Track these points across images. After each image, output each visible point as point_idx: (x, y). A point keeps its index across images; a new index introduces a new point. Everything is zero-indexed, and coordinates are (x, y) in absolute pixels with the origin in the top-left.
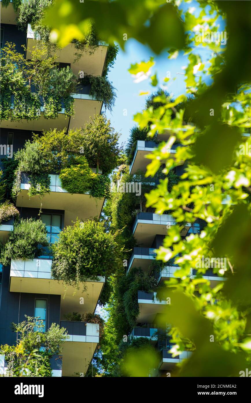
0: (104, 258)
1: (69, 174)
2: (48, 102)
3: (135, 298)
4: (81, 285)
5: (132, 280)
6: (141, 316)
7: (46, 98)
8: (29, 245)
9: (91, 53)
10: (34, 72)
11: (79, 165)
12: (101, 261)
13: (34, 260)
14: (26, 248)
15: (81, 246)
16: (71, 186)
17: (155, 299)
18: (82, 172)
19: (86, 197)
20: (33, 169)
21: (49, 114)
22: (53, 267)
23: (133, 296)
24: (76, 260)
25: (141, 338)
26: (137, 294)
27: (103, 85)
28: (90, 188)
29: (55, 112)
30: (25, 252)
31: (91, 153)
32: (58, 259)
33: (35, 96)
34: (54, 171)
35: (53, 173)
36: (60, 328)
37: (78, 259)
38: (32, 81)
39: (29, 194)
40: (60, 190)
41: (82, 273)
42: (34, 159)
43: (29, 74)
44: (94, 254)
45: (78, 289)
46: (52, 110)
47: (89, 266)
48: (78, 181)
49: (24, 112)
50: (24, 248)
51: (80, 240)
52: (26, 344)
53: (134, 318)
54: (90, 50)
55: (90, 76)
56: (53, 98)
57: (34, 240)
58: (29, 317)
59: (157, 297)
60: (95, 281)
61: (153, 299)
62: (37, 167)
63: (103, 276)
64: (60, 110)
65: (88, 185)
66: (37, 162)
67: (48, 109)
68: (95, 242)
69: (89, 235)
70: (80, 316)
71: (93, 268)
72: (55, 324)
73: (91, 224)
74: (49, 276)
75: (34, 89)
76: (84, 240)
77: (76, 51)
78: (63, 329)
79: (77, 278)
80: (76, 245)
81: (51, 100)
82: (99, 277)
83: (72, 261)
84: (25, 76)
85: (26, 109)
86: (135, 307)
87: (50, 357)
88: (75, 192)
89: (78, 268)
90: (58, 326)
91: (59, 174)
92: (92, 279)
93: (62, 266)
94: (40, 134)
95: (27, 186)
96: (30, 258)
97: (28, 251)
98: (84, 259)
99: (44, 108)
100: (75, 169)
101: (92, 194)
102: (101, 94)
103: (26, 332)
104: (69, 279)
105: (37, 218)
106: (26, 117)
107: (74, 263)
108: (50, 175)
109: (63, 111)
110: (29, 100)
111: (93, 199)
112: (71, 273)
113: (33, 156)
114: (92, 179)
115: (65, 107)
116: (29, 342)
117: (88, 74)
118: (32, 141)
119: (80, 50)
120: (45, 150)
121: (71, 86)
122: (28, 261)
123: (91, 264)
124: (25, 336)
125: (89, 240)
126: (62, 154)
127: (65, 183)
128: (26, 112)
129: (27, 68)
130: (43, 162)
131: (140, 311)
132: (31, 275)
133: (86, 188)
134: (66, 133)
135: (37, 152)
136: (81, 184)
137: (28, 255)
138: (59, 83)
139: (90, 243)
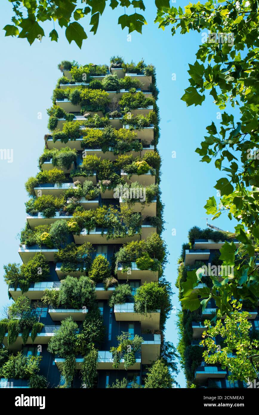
0: (158, 300)
1: (140, 261)
2: (129, 229)
3: (191, 325)
4: (148, 314)
5: (189, 317)
6: (195, 335)
7: (129, 228)
8: (122, 296)
9: (148, 206)
10: (122, 217)
11: (144, 256)
12: (157, 302)
13: (125, 304)
14: (121, 298)
15: (147, 294)
16: (141, 267)
17: (201, 325)
18: (146, 259)
19: (149, 271)
20: (123, 260)
21: (130, 235)
22: (134, 306)
23: (190, 325)
24: (145, 302)
25: (195, 346)
26: (191, 323)
27: (155, 220)
28: (151, 267)
29: (132, 233)
30: (121, 300)
31: (150, 251)
32: (136, 302)
33: (124, 227)
34: (133, 260)
35: (133, 261)
36: (139, 337)
37: (145, 301)
38: (122, 221)
39: (122, 272)
40: (137, 269)
41: (148, 308)
42: (123, 256)
43: (121, 218)
44: (153, 298)
45: (147, 316)
46: (132, 232)
47: (151, 304)
48: (145, 264)
49: (118, 235)
50: (120, 298)
51: (146, 292)
52: (122, 346)
53: (191, 336)
54: (148, 204)
55: (150, 217)
56: (132, 227)
57: (124, 294)
58: (123, 332)
59: (201, 324)
60: (155, 312)
61: (200, 325)
62: (125, 259)
63: (159, 309)
64: (135, 232)
65: (150, 265)
66: (125, 257)
67: (129, 233)
68: (154, 292)
69: (150, 289)
70: (151, 331)
71: (153, 306)
72: (137, 335)
73: (152, 283)
74: (133, 311)
75: (123, 224)
76: (148, 292)
77: (142, 206)
78: (141, 338)
79: (146, 311)
80: (145, 294)
81: (131, 228)
82: (157, 310)
83: (143, 303)
84: (118, 219)
85: (119, 233)
86: (191, 330)
87: (134, 352)
88: (143, 270)
89: (145, 306)
90: (138, 336)
91: (135, 262)
92: (154, 311)
93: (138, 305)
94: (126, 244)
95: (121, 269)
96: (123, 303)
97: (122, 299)
98: (149, 301)
99: (128, 232)
100: (143, 258)
101: (152, 270)
102: (155, 224)
103: (122, 340)
104: (142, 312)
105: (126, 283)
106: (120, 237)
107: (144, 303)
108: (131, 263)
109: (137, 233)
110: (121, 229)
111: (152, 272)
112: (142, 308)
113: (123, 254)
114: (151, 262)
115: (137, 231)
116: (124, 345)
117: (149, 216)
118: (123, 247)
119: (143, 205)
120: (129, 251)
121: (140, 221)
122: (122, 304)
123: (152, 303)
124: (122, 342)
125: (150, 291)
126: (136, 252)
127: (139, 265)
128: (119, 234)
129: (120, 215)
130: (128, 256)
131: (194, 332)
132: (124, 311)
133: (149, 267)
134: (139, 242)
135: (125, 252)
136: (146, 265)
137: (122, 301)
138: (134, 220)
139: (151, 293)
